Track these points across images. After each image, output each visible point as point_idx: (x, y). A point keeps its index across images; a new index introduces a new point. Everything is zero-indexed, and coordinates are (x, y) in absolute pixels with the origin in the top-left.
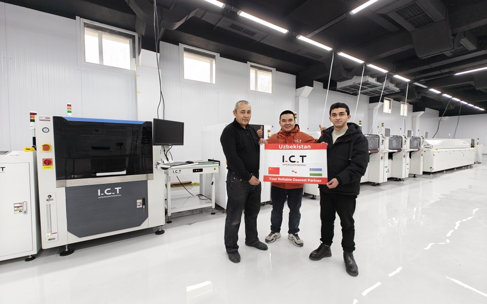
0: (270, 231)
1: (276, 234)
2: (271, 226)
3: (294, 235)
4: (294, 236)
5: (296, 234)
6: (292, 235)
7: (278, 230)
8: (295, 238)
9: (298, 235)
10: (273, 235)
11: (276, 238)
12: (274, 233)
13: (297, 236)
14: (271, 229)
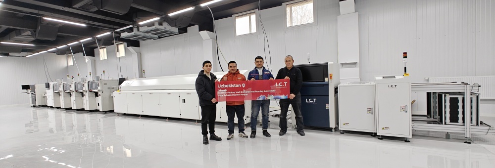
1: (232, 134)
8: (242, 134)
9: (245, 133)
10: (230, 136)
14: (229, 133)
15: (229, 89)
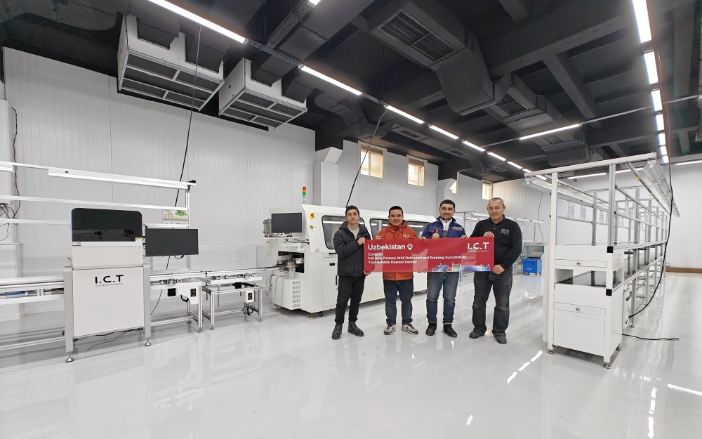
15: (387, 253)
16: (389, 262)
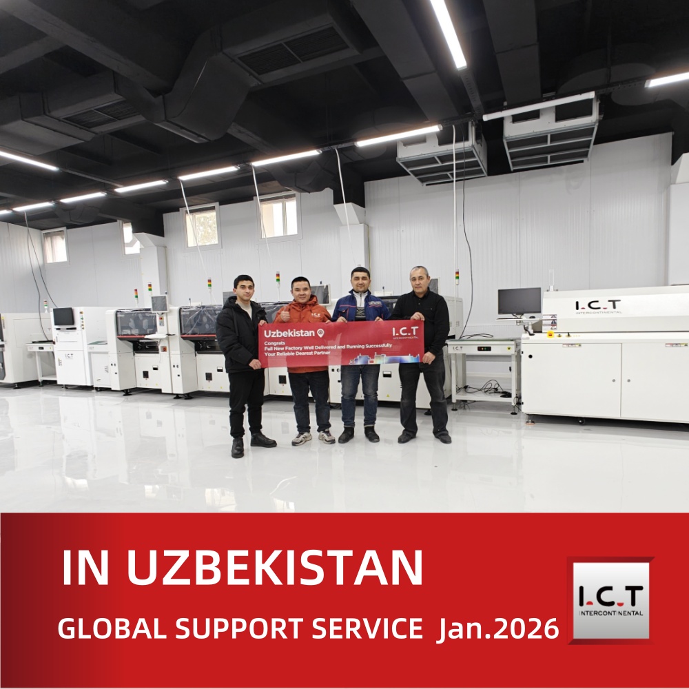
0: (298, 433)
1: (306, 434)
2: (298, 427)
3: (324, 432)
4: (324, 434)
5: (326, 430)
6: (322, 433)
7: (307, 429)
8: (325, 435)
9: (330, 432)
10: (302, 436)
11: (306, 440)
12: (302, 434)
13: (328, 433)
14: (298, 430)
16: (293, 354)
